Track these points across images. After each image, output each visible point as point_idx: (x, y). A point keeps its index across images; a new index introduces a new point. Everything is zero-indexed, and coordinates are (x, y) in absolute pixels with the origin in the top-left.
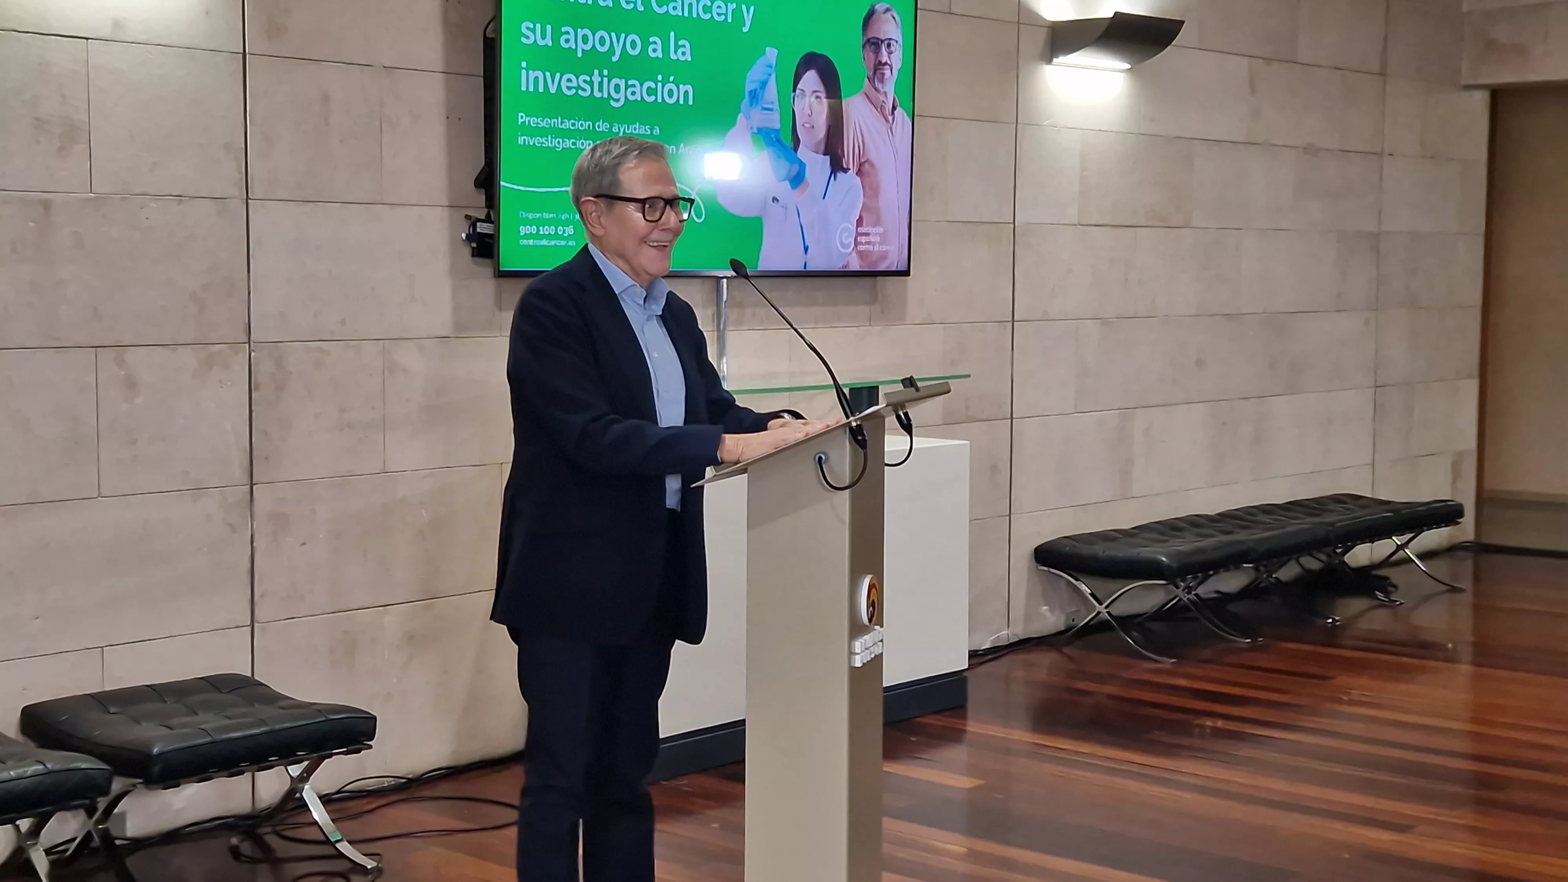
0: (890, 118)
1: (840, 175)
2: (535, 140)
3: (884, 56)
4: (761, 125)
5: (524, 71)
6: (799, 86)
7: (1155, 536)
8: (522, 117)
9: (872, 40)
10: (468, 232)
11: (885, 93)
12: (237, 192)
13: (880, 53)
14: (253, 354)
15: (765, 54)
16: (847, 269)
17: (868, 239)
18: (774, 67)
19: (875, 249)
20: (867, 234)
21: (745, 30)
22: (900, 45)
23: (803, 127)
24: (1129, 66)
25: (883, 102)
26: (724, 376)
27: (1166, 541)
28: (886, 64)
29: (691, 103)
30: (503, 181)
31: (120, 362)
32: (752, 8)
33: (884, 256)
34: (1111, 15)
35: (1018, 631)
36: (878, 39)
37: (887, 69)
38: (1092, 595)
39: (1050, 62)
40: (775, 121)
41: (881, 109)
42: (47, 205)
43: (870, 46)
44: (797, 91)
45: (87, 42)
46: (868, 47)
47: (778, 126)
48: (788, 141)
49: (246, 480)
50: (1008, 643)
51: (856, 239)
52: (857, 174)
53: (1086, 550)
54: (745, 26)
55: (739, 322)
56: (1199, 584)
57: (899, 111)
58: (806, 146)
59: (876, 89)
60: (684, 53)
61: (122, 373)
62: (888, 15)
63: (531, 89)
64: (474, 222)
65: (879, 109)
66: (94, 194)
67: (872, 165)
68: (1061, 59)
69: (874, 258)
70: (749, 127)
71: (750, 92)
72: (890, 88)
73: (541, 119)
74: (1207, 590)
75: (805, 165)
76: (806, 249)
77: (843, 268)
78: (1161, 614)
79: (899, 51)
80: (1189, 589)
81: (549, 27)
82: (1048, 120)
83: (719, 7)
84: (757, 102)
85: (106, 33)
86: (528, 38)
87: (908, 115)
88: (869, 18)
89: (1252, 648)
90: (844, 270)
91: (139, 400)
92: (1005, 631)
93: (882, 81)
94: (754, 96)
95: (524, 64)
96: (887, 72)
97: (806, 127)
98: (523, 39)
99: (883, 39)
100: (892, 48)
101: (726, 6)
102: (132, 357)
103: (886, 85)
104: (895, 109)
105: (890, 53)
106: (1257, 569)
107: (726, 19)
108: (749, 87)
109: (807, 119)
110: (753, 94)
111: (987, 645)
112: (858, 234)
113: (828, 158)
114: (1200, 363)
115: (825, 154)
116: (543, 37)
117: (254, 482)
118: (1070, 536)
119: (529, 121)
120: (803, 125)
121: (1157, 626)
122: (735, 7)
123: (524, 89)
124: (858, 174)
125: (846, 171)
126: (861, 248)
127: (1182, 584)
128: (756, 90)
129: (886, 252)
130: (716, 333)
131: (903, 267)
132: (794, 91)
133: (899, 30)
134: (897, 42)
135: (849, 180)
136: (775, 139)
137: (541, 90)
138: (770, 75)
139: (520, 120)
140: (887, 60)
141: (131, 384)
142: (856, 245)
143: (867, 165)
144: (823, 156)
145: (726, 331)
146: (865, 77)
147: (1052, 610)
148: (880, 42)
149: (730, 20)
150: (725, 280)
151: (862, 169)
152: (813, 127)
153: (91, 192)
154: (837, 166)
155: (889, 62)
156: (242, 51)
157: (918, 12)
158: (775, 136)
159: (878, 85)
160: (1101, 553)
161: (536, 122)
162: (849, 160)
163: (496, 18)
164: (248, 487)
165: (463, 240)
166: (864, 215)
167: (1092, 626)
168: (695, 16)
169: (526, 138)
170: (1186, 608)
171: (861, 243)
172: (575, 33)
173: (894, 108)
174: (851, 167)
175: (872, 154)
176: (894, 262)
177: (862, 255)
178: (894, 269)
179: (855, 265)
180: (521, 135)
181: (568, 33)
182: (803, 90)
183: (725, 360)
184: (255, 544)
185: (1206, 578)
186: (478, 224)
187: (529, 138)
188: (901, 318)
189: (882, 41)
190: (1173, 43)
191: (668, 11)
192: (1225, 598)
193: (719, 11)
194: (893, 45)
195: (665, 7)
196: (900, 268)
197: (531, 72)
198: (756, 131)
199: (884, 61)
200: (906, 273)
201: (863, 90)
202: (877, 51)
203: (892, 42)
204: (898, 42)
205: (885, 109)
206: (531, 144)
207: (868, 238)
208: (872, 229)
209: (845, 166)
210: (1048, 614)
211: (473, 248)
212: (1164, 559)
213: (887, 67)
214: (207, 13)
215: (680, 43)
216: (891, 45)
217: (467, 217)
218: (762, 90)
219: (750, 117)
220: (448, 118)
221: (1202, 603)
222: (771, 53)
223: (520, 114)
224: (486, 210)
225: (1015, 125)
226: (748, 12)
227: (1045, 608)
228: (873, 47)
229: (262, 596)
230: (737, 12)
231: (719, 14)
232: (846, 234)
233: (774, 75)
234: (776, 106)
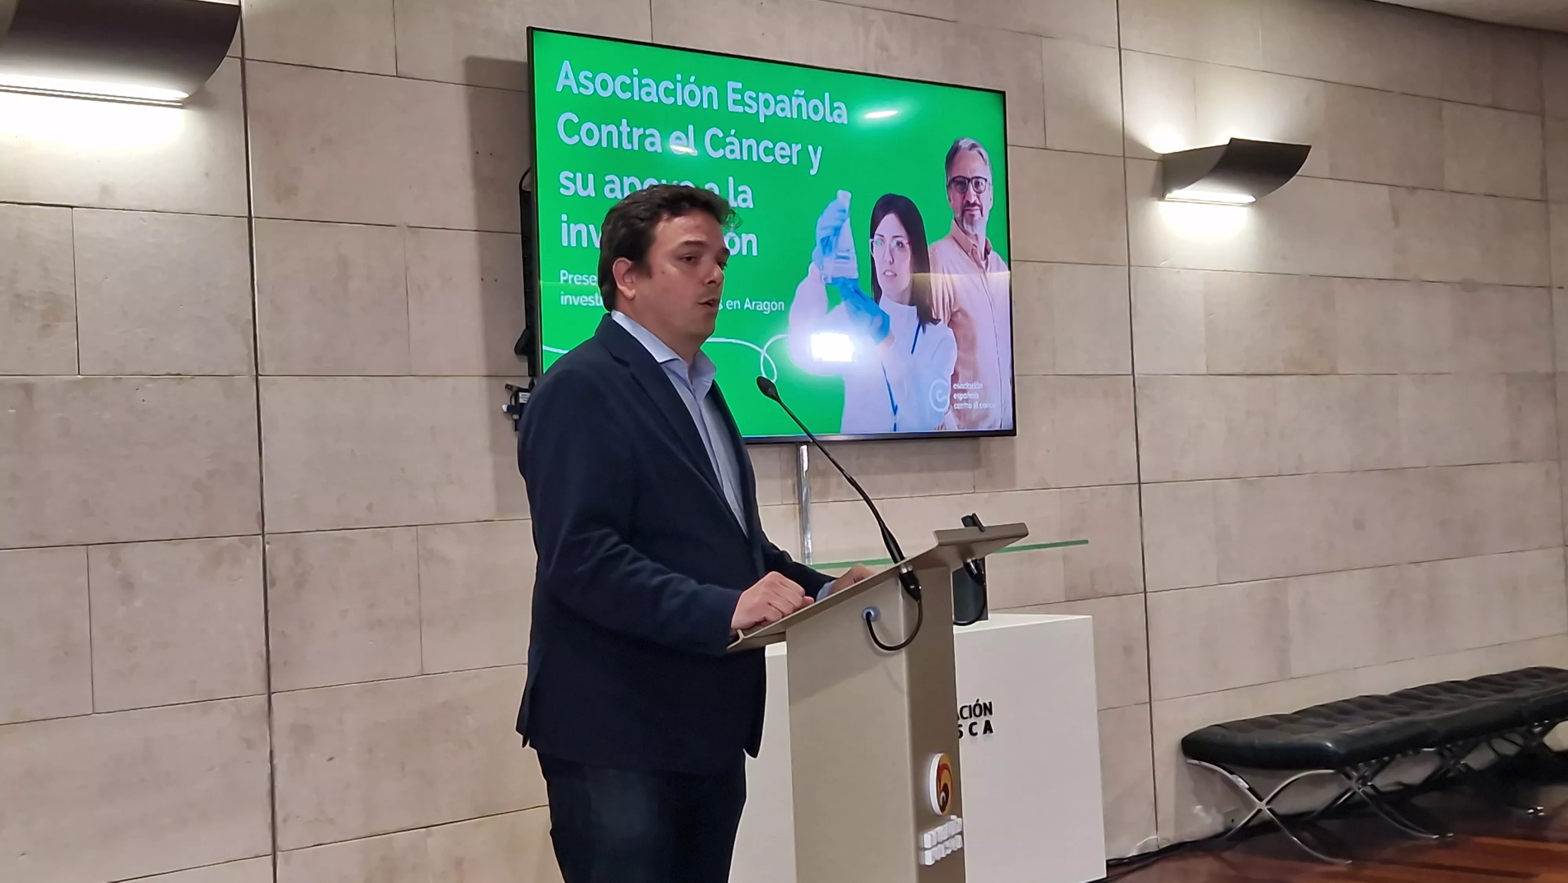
0: (983, 263)
1: (929, 327)
2: (580, 299)
3: (973, 197)
4: (837, 275)
5: (564, 225)
6: (877, 232)
7: (1322, 721)
8: (564, 275)
9: (958, 179)
10: (509, 404)
11: (976, 236)
12: (245, 367)
13: (968, 192)
14: (267, 547)
15: (836, 198)
16: (943, 431)
17: (965, 396)
18: (847, 212)
19: (974, 407)
20: (964, 391)
21: (813, 172)
22: (989, 184)
23: (883, 275)
24: (1252, 199)
25: (974, 245)
26: (809, 554)
27: (1332, 726)
28: (974, 204)
29: (755, 253)
30: (545, 345)
31: (116, 561)
32: (820, 148)
33: (985, 415)
34: (1227, 142)
35: (1168, 835)
36: (965, 178)
37: (977, 210)
38: (1250, 789)
39: (1162, 197)
40: (852, 270)
41: (971, 252)
42: (28, 389)
43: (956, 186)
44: (876, 237)
45: (72, 210)
46: (953, 185)
47: (856, 276)
48: (867, 291)
49: (262, 688)
50: (1157, 849)
51: (952, 396)
52: (948, 325)
53: (1241, 738)
54: (812, 167)
55: (823, 494)
56: (1375, 773)
57: (992, 255)
58: (889, 296)
59: (966, 232)
60: (744, 200)
61: (118, 572)
62: (974, 152)
63: (574, 244)
64: (515, 392)
65: (970, 254)
66: (82, 375)
67: (966, 315)
68: (1176, 193)
69: (974, 417)
70: (823, 278)
71: (823, 240)
72: (981, 229)
73: (586, 276)
74: (1385, 781)
75: (888, 317)
76: (895, 410)
77: (938, 429)
78: (1332, 811)
79: (989, 190)
80: (1364, 780)
81: (591, 176)
82: (1165, 261)
83: (782, 149)
84: (831, 250)
85: (93, 200)
86: (567, 188)
87: (1004, 260)
88: (953, 154)
89: (1443, 845)
90: (940, 431)
91: (138, 603)
92: (1154, 835)
93: (971, 223)
94: (827, 243)
95: (564, 217)
96: (977, 213)
97: (888, 276)
98: (562, 190)
99: (970, 176)
100: (982, 188)
101: (791, 147)
102: (128, 553)
103: (976, 227)
104: (989, 253)
105: (979, 192)
106: (1440, 754)
107: (791, 161)
108: (820, 234)
109: (889, 267)
110: (826, 241)
111: (1134, 853)
112: (954, 391)
113: (915, 308)
114: (1359, 525)
115: (911, 304)
116: (585, 187)
117: (272, 691)
118: (1222, 724)
119: (573, 279)
120: (884, 273)
121: (1332, 825)
122: (800, 148)
123: (565, 244)
124: (950, 325)
125: (935, 322)
126: (958, 406)
127: (1355, 774)
128: (829, 237)
129: (987, 409)
130: (797, 506)
131: (1007, 425)
132: (872, 236)
133: (988, 168)
134: (986, 180)
135: (940, 332)
136: (853, 290)
137: (585, 245)
138: (844, 221)
139: (562, 278)
140: (975, 201)
141: (128, 585)
142: (952, 404)
143: (959, 314)
144: (908, 307)
145: (809, 504)
146: (952, 218)
147: (1206, 809)
148: (967, 182)
149: (795, 162)
150: (804, 448)
151: (955, 319)
152: (896, 275)
153: (79, 374)
154: (925, 317)
155: (978, 202)
156: (247, 214)
157: (1009, 148)
158: (853, 287)
159: (967, 227)
160: (1257, 741)
161: (580, 279)
162: (939, 311)
163: (532, 170)
164: (266, 696)
165: (505, 413)
166: (960, 370)
167: (1253, 827)
168: (755, 159)
169: (570, 297)
170: (1362, 804)
171: (957, 401)
172: (620, 181)
173: (987, 252)
174: (941, 317)
175: (964, 303)
176: (999, 419)
177: (959, 414)
178: (997, 428)
179: (953, 425)
180: (564, 295)
181: (613, 182)
182: (882, 236)
183: (809, 536)
184: (275, 761)
185: (1383, 766)
186: (521, 394)
187: (574, 297)
188: (1010, 483)
189: (969, 180)
190: (1299, 173)
191: (724, 155)
192: (1408, 790)
193: (783, 153)
194: (982, 184)
195: (721, 150)
196: (1004, 427)
197: (572, 225)
198: (830, 281)
199: (972, 201)
200: (1012, 432)
201: (950, 233)
202: (964, 191)
203: (980, 180)
204: (988, 181)
205: (977, 253)
206: (576, 304)
207: (965, 394)
208: (970, 384)
209: (934, 317)
210: (1203, 814)
211: (516, 421)
212: (1330, 745)
213: (977, 207)
214: (207, 174)
215: (740, 189)
216: (980, 184)
217: (509, 387)
218: (836, 237)
219: (823, 268)
220: (482, 279)
221: (1379, 796)
222: (844, 197)
223: (562, 272)
224: (529, 380)
225: (1127, 267)
226: (815, 153)
227: (1199, 807)
228: (959, 187)
229: (285, 820)
230: (803, 154)
231: (783, 157)
232: (940, 391)
233: (848, 221)
234: (852, 254)
